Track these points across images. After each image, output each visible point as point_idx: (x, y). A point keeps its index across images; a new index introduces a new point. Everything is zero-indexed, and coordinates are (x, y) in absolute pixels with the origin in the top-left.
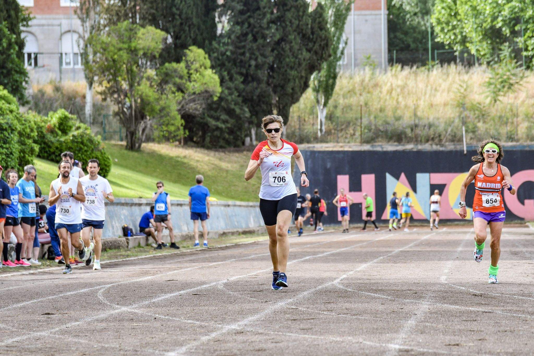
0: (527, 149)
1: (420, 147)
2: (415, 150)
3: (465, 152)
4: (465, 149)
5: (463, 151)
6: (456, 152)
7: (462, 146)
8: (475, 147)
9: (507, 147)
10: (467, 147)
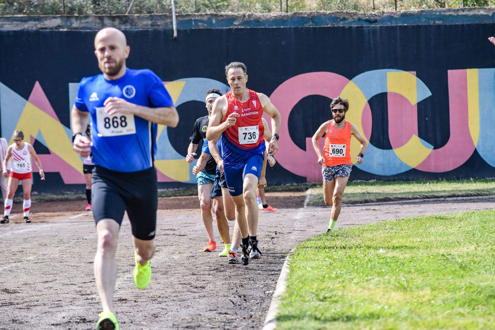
0: (310, 25)
1: (75, 24)
2: (65, 30)
3: (175, 34)
4: (175, 27)
5: (173, 31)
6: (156, 33)
7: (169, 20)
8: (196, 21)
9: (268, 20)
10: (178, 23)
